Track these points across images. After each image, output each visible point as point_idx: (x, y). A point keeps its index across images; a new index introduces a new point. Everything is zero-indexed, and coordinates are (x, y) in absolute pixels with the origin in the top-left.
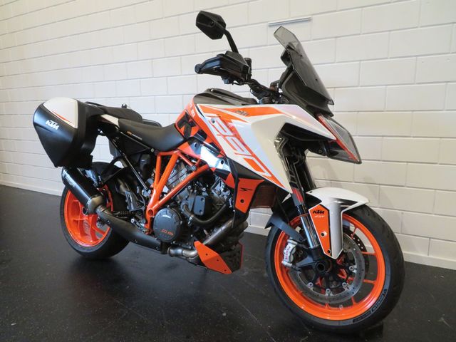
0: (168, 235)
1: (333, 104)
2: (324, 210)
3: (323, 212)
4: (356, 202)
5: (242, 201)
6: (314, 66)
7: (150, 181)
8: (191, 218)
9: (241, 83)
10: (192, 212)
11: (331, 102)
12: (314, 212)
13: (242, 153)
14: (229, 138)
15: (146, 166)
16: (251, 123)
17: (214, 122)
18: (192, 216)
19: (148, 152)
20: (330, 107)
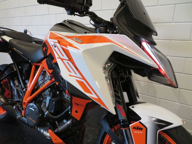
0: (33, 122)
1: (157, 35)
2: (142, 127)
3: (142, 129)
4: (172, 124)
5: (76, 112)
6: (146, 8)
7: (27, 81)
8: (46, 113)
9: (82, 14)
10: (48, 109)
11: (155, 34)
12: (134, 128)
13: (75, 75)
14: (65, 62)
15: (26, 71)
16: (83, 50)
17: (55, 47)
18: (47, 112)
19: (27, 62)
20: (154, 37)
